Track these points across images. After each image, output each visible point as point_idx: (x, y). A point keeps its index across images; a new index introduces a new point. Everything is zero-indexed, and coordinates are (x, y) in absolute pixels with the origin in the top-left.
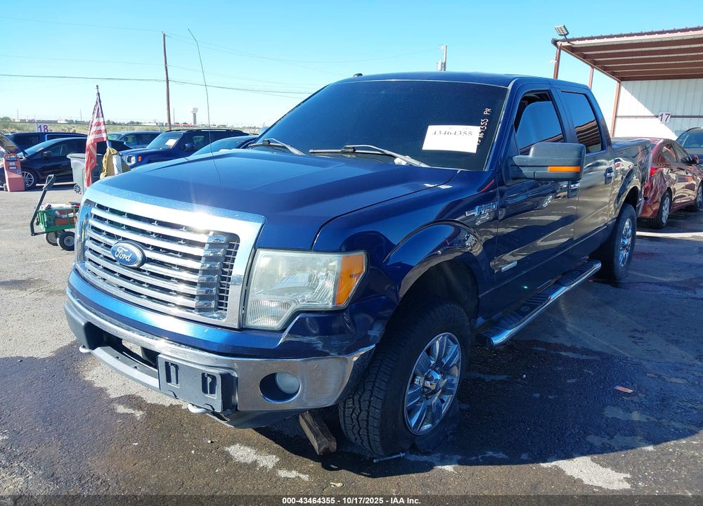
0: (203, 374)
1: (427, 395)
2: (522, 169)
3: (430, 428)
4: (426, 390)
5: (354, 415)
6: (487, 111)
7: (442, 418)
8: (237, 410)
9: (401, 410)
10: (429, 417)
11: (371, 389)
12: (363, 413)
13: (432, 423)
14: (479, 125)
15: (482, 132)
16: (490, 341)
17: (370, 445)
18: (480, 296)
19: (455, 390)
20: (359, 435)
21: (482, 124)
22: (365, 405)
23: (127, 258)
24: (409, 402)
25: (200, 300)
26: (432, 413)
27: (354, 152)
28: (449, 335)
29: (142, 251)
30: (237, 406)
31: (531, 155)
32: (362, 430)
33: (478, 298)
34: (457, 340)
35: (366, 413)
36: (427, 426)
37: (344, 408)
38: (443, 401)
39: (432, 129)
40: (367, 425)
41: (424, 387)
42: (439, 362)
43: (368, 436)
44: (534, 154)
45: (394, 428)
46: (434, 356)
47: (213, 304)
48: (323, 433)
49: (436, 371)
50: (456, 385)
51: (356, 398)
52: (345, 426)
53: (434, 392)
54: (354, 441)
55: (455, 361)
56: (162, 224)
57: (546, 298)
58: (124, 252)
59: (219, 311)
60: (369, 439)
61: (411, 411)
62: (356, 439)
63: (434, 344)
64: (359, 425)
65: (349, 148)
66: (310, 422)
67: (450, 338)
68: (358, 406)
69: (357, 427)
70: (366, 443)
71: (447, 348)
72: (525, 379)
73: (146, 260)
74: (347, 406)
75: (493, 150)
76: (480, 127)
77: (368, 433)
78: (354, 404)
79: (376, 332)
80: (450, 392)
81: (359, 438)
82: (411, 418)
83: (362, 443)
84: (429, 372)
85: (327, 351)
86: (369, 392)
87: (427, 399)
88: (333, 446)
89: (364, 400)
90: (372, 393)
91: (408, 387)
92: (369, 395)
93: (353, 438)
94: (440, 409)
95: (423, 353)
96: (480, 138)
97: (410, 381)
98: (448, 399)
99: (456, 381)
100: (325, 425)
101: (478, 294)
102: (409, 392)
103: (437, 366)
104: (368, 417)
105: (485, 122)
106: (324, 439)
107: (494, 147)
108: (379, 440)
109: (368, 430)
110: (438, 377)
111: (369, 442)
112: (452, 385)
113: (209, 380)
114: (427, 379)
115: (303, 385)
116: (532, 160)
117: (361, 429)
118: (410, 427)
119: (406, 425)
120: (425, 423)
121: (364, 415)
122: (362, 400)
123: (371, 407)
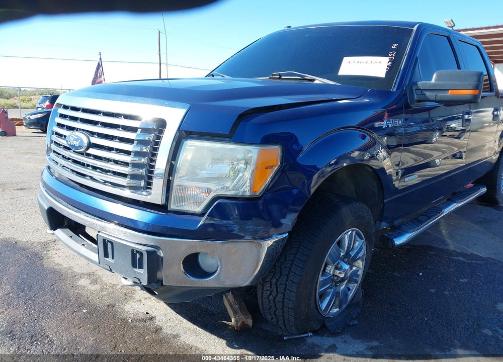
0: (133, 250)
1: (336, 283)
2: (426, 93)
3: (337, 312)
4: (335, 278)
5: (271, 296)
6: (394, 46)
7: (348, 303)
8: (162, 284)
9: (313, 294)
10: (337, 303)
11: (287, 273)
12: (279, 295)
13: (340, 307)
14: (388, 56)
15: (390, 61)
16: (393, 242)
17: (285, 324)
18: (385, 201)
19: (359, 280)
20: (275, 315)
21: (390, 55)
22: (281, 288)
23: (77, 144)
24: (321, 288)
25: (131, 179)
26: (339, 299)
27: (280, 78)
28: (357, 231)
29: (88, 138)
30: (162, 281)
31: (433, 81)
32: (277, 311)
33: (384, 203)
34: (363, 236)
35: (282, 295)
36: (335, 310)
37: (263, 290)
38: (349, 289)
39: (346, 60)
40: (283, 306)
41: (334, 275)
42: (347, 254)
43: (283, 316)
44: (436, 80)
45: (307, 310)
46: (343, 249)
47: (143, 184)
48: (241, 311)
49: (345, 262)
50: (361, 276)
51: (274, 281)
52: (263, 307)
53: (343, 280)
54: (270, 320)
55: (360, 255)
56: (106, 114)
57: (440, 211)
58: (75, 139)
59: (148, 190)
60: (284, 319)
61: (322, 296)
62: (273, 318)
63: (343, 238)
64: (275, 306)
65: (276, 75)
66: (231, 302)
67: (357, 234)
68: (275, 289)
69: (273, 308)
70: (281, 322)
71: (354, 243)
72: (421, 276)
73: (91, 145)
74: (265, 289)
75: (400, 75)
76: (388, 58)
77: (283, 313)
78: (271, 287)
79: (289, 221)
80: (356, 282)
81: (274, 317)
82: (322, 302)
83: (277, 322)
84: (339, 263)
85: (243, 234)
86: (286, 276)
87: (336, 286)
88: (250, 322)
89: (281, 284)
90: (288, 277)
91: (321, 274)
92: (285, 279)
93: (269, 318)
94: (346, 295)
95: (334, 245)
96: (388, 66)
97: (322, 268)
98: (354, 287)
99: (360, 273)
100: (244, 304)
101: (383, 198)
102: (321, 279)
103: (345, 257)
104: (283, 299)
105: (392, 54)
106: (242, 316)
107: (401, 73)
108: (293, 320)
109: (283, 311)
110: (346, 267)
111: (284, 322)
112: (358, 276)
113: (138, 256)
114: (336, 268)
115: (221, 264)
116: (434, 85)
117: (277, 309)
118: (321, 310)
119: (317, 308)
120: (333, 307)
121: (280, 297)
122: (278, 283)
123: (287, 291)
